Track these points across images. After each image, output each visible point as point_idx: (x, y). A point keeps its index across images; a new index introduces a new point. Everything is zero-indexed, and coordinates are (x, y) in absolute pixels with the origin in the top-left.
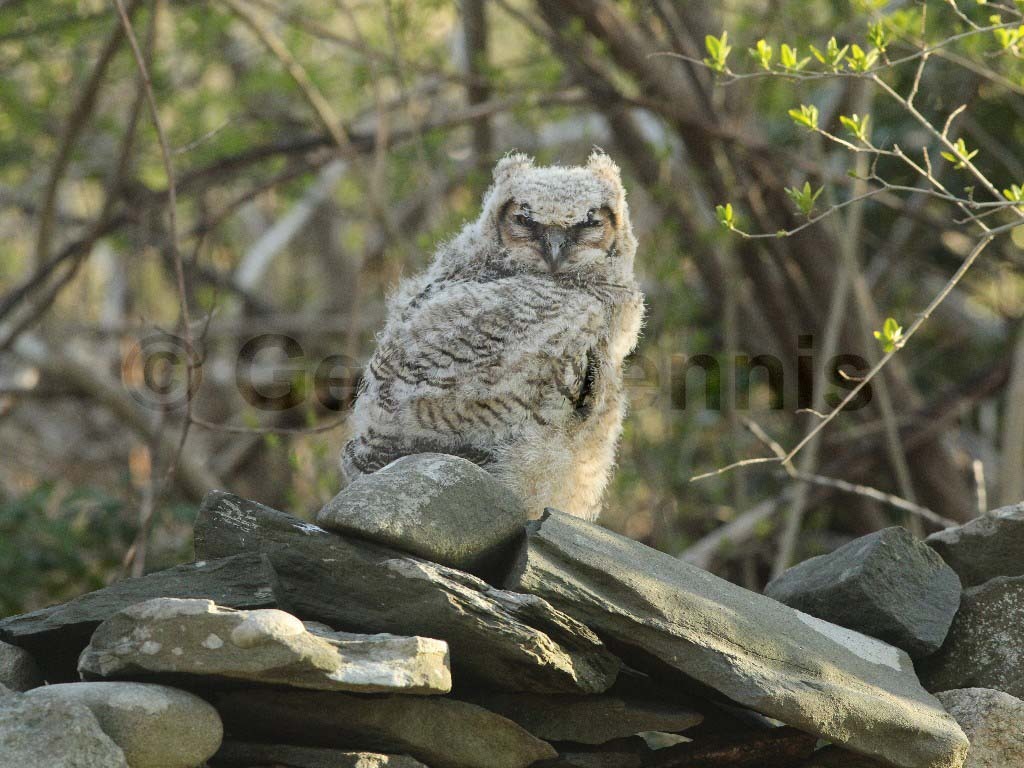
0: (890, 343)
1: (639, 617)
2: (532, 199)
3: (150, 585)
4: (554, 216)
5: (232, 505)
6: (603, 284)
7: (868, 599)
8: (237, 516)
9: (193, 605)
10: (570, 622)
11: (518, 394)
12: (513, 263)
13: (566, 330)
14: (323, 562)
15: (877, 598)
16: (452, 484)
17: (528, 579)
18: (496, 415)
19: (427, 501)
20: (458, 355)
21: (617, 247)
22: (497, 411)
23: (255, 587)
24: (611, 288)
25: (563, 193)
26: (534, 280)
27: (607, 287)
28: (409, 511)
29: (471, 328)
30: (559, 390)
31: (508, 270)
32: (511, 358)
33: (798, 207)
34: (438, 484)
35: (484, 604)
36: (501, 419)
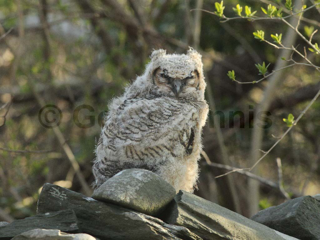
0: (290, 123)
1: (221, 234)
2: (167, 67)
3: (27, 223)
4: (177, 75)
5: (55, 189)
6: (196, 101)
7: (298, 224)
8: (58, 194)
9: (52, 232)
10: (197, 237)
11: (166, 144)
12: (160, 92)
13: (184, 119)
14: (96, 213)
15: (302, 224)
16: (147, 181)
17: (179, 220)
18: (157, 153)
19: (138, 188)
20: (142, 129)
21: (200, 86)
22: (157, 151)
23: (70, 223)
24: (199, 102)
25: (180, 65)
26: (170, 99)
27: (197, 102)
28: (131, 193)
29: (146, 118)
30: (181, 143)
31: (158, 95)
32: (163, 130)
33: (260, 71)
34: (141, 182)
35: (164, 230)
36: (159, 154)
